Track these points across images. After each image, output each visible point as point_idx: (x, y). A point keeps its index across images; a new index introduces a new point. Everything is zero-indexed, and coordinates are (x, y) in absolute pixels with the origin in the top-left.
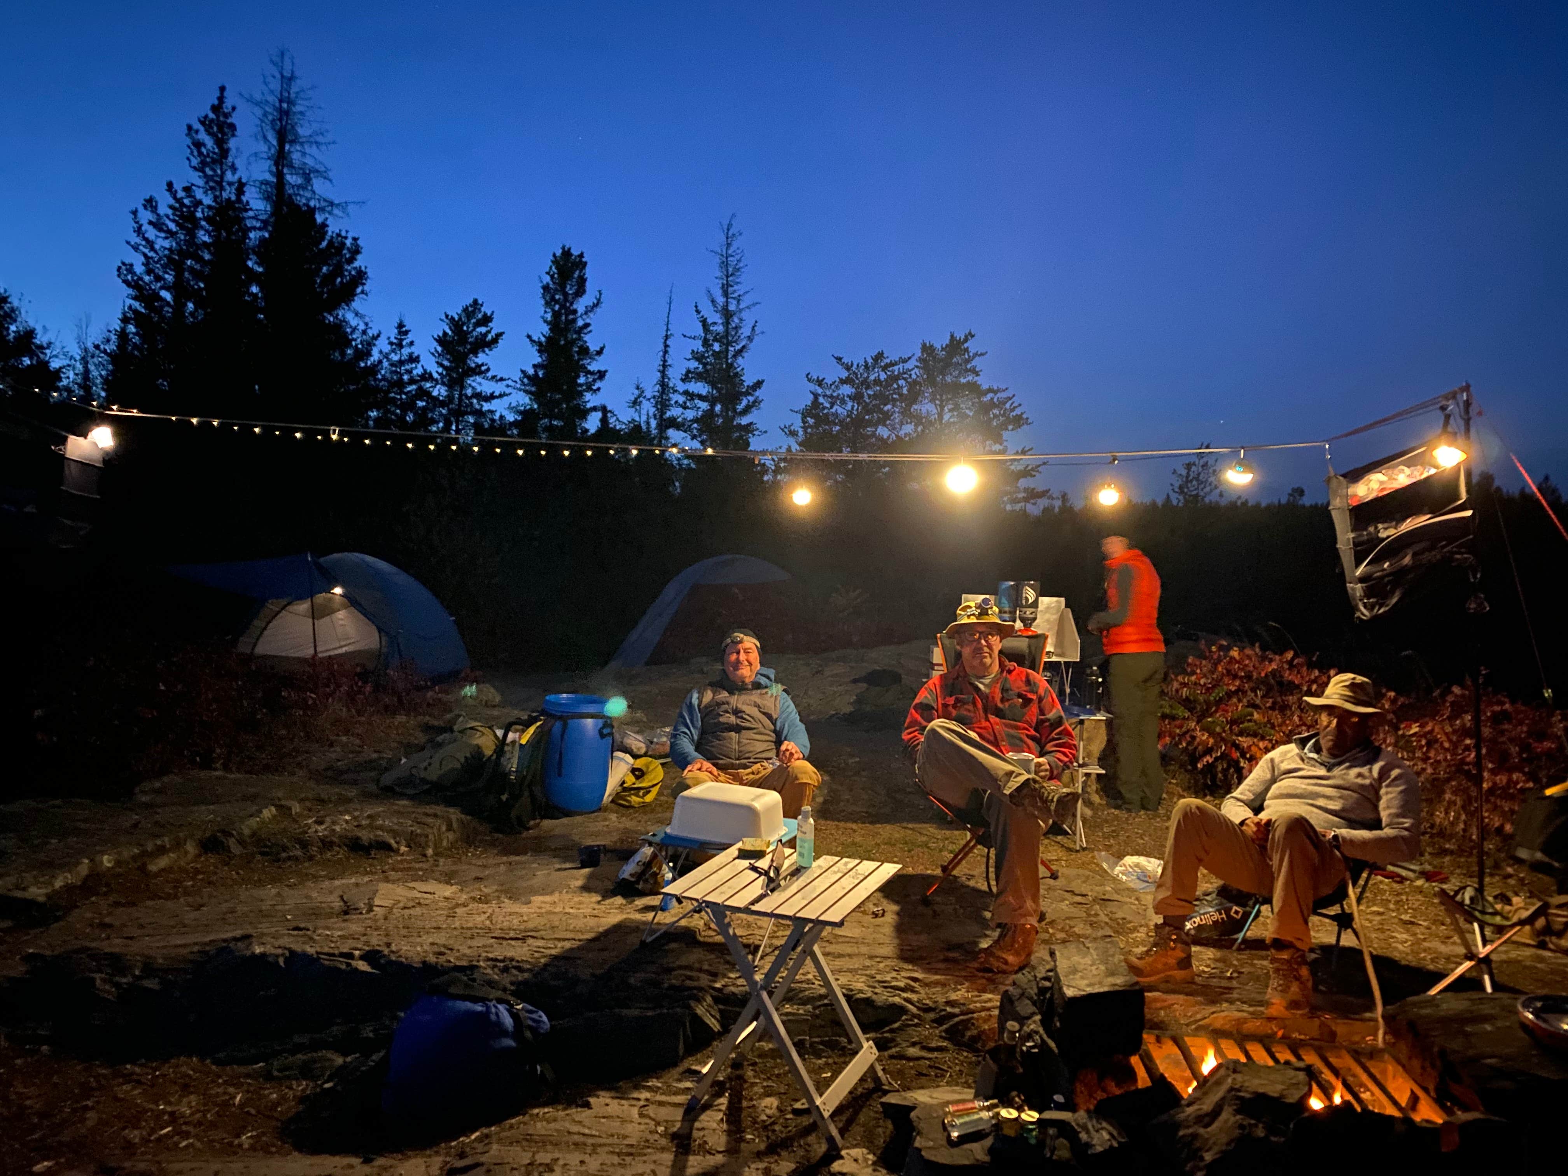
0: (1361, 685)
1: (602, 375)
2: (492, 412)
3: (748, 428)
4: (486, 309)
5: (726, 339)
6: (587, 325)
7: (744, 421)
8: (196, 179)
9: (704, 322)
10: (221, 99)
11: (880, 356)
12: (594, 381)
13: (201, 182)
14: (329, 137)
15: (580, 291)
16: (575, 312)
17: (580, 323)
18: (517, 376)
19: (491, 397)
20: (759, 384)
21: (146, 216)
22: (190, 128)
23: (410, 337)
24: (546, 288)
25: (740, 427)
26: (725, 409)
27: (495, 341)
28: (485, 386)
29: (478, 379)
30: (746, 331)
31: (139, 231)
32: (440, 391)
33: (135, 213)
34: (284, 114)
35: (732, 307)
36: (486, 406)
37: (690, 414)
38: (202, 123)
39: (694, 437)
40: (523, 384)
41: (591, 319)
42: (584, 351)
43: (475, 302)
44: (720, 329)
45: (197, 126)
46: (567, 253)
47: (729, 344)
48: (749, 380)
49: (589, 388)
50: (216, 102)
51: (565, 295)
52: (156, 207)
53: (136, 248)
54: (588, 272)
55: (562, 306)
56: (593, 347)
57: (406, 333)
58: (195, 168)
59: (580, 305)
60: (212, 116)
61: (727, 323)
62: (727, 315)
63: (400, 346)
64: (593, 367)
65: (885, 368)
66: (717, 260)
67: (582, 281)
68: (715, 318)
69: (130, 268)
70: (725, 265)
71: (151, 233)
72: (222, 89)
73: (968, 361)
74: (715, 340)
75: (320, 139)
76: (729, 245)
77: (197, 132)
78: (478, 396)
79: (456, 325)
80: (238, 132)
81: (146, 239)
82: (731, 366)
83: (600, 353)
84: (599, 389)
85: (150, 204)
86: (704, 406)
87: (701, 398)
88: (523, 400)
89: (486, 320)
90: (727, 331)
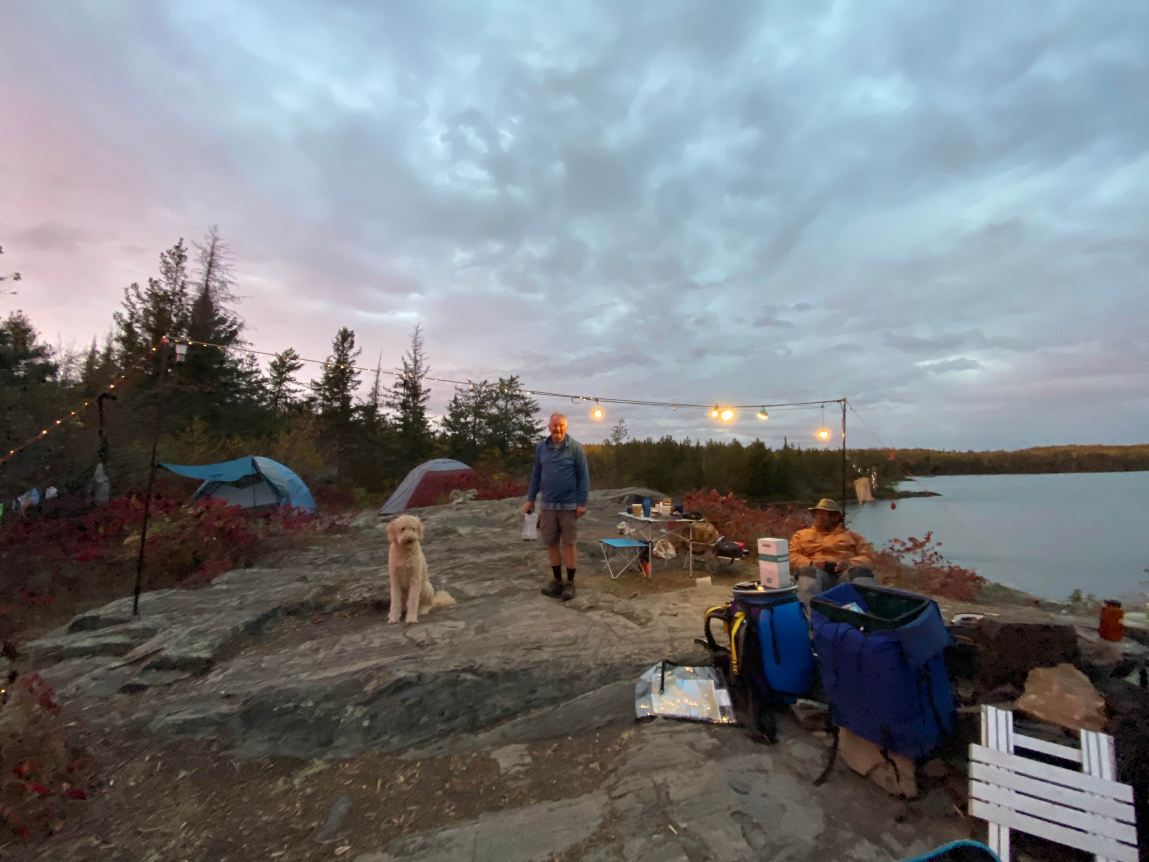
0: (830, 502)
1: (359, 382)
2: (295, 398)
3: (423, 408)
4: (296, 353)
5: (415, 371)
6: (354, 361)
7: (421, 405)
8: (162, 277)
9: (405, 364)
10: (180, 243)
11: (485, 382)
12: (356, 385)
13: (165, 280)
14: (234, 268)
15: (351, 346)
16: (347, 355)
17: (350, 360)
18: (309, 382)
19: (296, 391)
20: (429, 390)
21: (132, 292)
22: (162, 254)
23: (257, 362)
24: (335, 344)
25: (419, 407)
26: (413, 399)
27: (299, 367)
28: (292, 386)
29: (289, 383)
30: (423, 369)
31: (128, 299)
32: (269, 387)
33: (127, 289)
34: (212, 254)
35: (418, 358)
36: (293, 395)
37: (396, 401)
38: (169, 253)
39: (398, 411)
40: (311, 385)
41: (356, 359)
42: (352, 372)
43: (291, 349)
44: (412, 367)
45: (166, 254)
46: (345, 331)
47: (416, 373)
48: (424, 388)
49: (353, 388)
50: (177, 245)
51: (344, 347)
52: (137, 288)
53: (125, 306)
54: (356, 339)
55: (342, 352)
56: (356, 370)
57: (255, 360)
58: (163, 273)
59: (351, 353)
60: (174, 250)
61: (415, 365)
62: (416, 362)
63: (252, 365)
64: (356, 379)
65: (487, 387)
66: (412, 339)
67: (352, 342)
68: (410, 362)
69: (120, 315)
70: (415, 341)
71: (134, 299)
72: (181, 239)
73: (517, 386)
74: (410, 371)
75: (229, 268)
76: (417, 334)
77: (166, 257)
78: (289, 391)
79: (281, 359)
80: (188, 260)
81: (131, 303)
82: (416, 382)
83: (359, 373)
84: (357, 389)
85: (135, 286)
86: (402, 397)
87: (401, 394)
88: (310, 392)
89: (295, 358)
90: (415, 369)
